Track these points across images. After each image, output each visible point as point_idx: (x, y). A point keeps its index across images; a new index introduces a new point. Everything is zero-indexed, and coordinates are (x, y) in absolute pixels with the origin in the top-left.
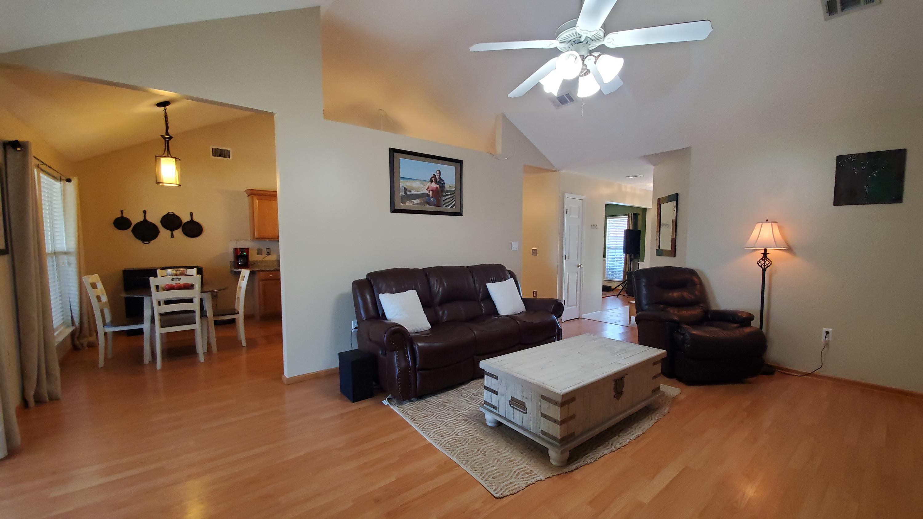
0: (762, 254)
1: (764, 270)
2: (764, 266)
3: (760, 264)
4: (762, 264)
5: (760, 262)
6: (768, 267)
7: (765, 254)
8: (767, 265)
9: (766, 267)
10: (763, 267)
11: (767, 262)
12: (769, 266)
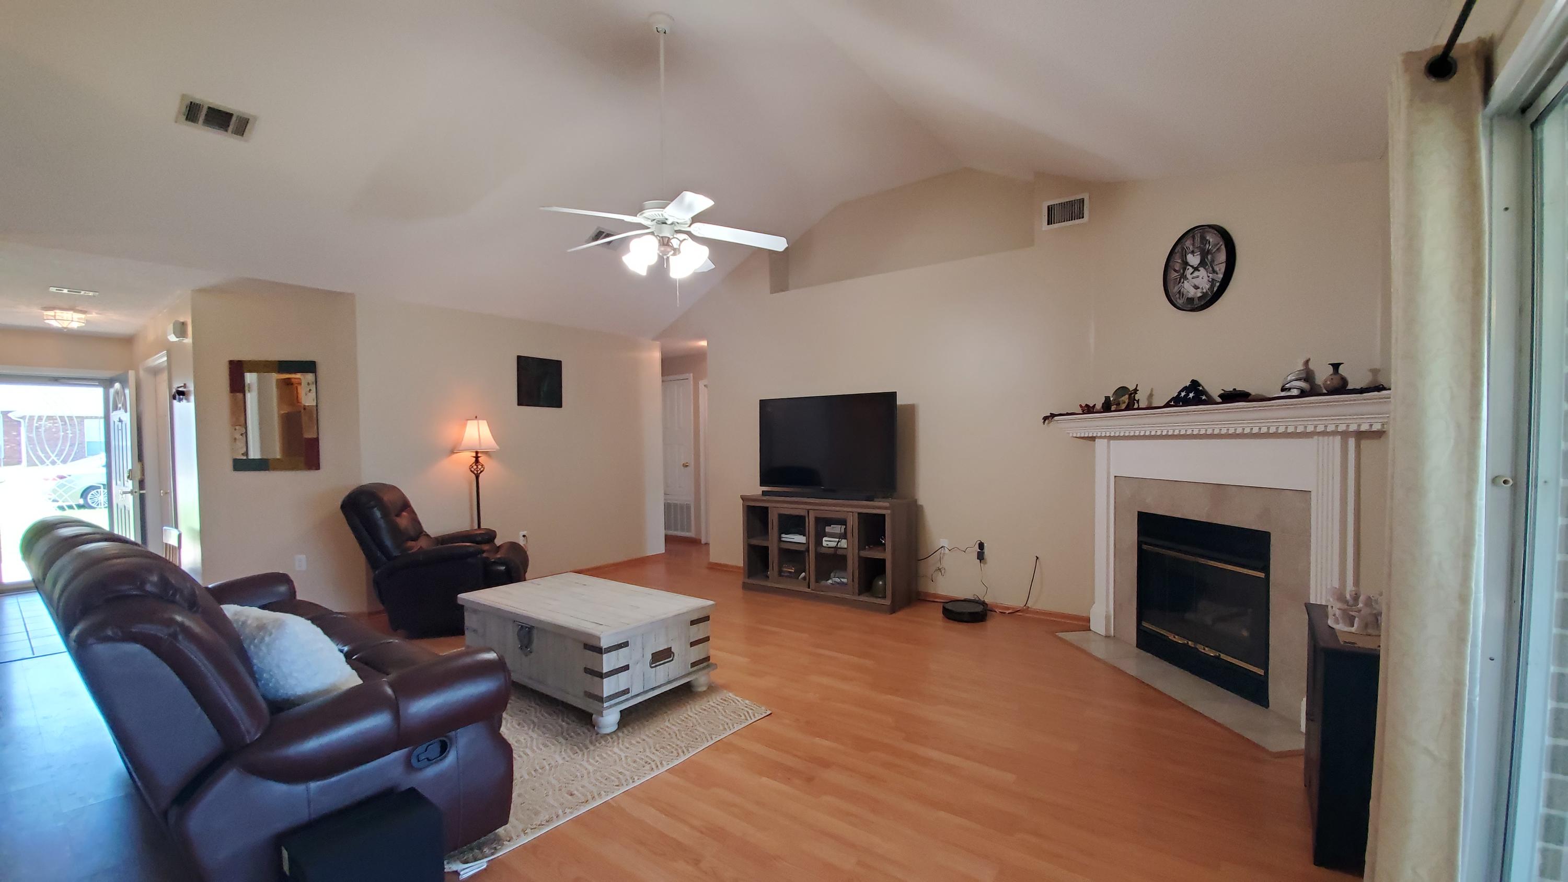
0: (474, 457)
1: (477, 477)
2: (477, 471)
3: (473, 469)
4: (475, 469)
5: (472, 467)
6: (481, 472)
7: (477, 458)
8: (480, 469)
9: (479, 472)
10: (475, 472)
11: (480, 467)
12: (483, 471)
